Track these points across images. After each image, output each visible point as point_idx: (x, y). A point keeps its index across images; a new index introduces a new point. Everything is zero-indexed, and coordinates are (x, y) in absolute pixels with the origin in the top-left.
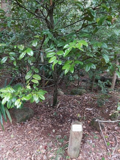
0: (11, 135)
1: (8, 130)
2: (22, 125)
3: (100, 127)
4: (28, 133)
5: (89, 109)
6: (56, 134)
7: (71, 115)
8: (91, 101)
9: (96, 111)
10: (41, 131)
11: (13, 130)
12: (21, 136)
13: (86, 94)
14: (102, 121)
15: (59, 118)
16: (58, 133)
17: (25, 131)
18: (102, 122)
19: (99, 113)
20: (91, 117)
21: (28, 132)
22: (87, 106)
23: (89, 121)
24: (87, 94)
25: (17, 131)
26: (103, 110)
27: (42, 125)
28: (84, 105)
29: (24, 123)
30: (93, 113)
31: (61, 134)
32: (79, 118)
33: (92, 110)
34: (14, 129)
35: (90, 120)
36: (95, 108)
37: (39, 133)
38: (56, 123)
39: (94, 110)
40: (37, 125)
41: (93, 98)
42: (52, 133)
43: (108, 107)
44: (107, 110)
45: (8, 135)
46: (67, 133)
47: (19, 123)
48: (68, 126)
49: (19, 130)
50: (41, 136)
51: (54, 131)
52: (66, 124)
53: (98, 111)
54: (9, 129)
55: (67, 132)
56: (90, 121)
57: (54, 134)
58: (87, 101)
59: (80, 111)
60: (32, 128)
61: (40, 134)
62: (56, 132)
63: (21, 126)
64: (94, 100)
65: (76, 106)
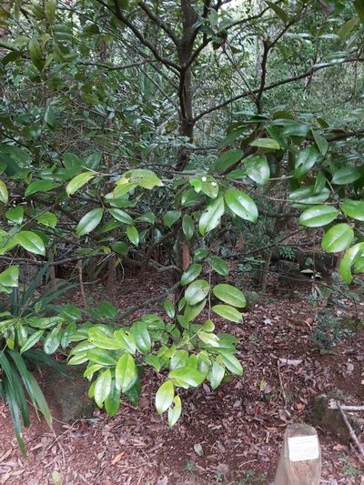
0: (53, 474)
1: (36, 452)
2: (82, 433)
3: (351, 429)
4: (113, 462)
5: (290, 362)
6: (210, 462)
7: (239, 385)
8: (290, 334)
9: (315, 368)
10: (153, 452)
11: (54, 452)
12: (87, 475)
13: (261, 307)
14: (350, 408)
15: (203, 398)
16: (213, 456)
17: (100, 456)
18: (349, 411)
19: (328, 376)
20: (304, 390)
21: (110, 459)
22: (279, 349)
23: (300, 406)
24: (264, 306)
25: (70, 454)
26: (336, 365)
27: (152, 429)
28: (269, 346)
29: (88, 424)
30: (307, 377)
31: (225, 459)
32: (265, 395)
33: (299, 365)
34: (58, 449)
35: (302, 399)
36: (309, 359)
37: (151, 460)
38: (199, 419)
39: (307, 364)
40: (137, 430)
41: (292, 322)
42: (194, 457)
43: (349, 354)
44: (351, 367)
45: (40, 472)
46: (245, 453)
47: (70, 422)
48: (240, 427)
49: (74, 452)
50: (158, 471)
51: (198, 448)
52: (231, 418)
53: (322, 370)
54: (40, 449)
55: (243, 450)
56: (303, 403)
57: (202, 459)
58: (276, 334)
59: (264, 370)
60: (122, 441)
61: (155, 462)
62: (206, 451)
63: (79, 435)
64: (300, 331)
65: (247, 351)
